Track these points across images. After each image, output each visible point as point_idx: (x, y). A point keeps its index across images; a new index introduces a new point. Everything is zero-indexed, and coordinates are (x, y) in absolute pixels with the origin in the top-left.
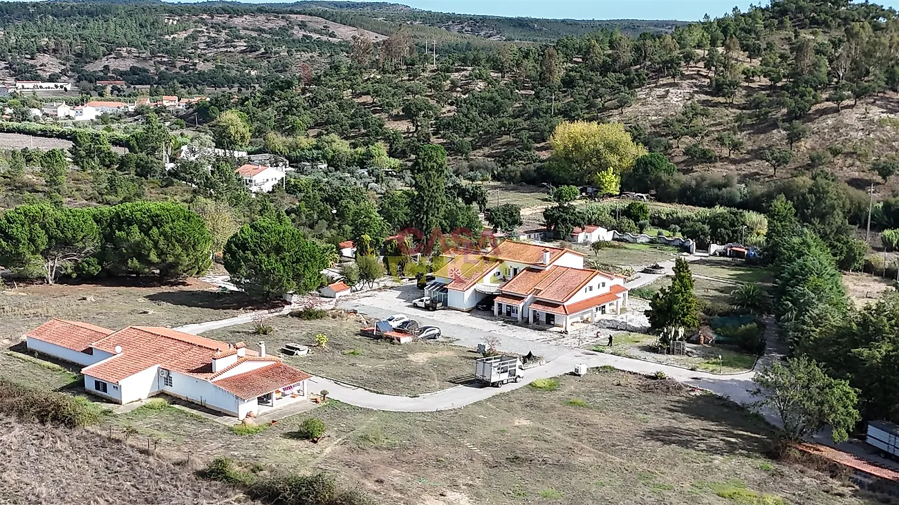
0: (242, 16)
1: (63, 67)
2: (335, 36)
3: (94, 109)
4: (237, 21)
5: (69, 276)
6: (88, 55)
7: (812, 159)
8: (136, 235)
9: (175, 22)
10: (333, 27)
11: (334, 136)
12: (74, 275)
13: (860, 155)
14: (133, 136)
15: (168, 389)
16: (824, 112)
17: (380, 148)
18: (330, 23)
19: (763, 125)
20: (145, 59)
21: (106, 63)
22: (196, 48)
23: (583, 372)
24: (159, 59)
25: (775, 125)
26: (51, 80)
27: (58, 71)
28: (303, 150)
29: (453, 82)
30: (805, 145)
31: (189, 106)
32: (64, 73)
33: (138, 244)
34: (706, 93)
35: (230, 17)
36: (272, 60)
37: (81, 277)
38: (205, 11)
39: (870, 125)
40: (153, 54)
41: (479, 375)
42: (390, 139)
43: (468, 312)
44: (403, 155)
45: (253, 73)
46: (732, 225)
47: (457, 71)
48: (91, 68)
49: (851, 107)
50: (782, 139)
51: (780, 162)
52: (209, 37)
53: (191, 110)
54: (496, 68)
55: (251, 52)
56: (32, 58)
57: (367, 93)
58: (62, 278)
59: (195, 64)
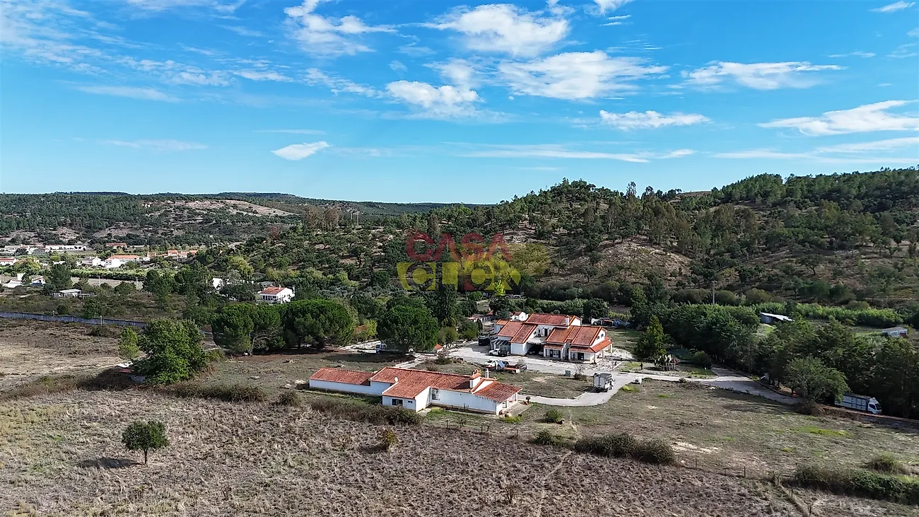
0: (194, 201)
1: (77, 235)
2: (257, 213)
3: (119, 260)
4: (191, 205)
5: (264, 349)
6: (95, 227)
7: (609, 272)
8: (310, 320)
9: (149, 206)
10: (255, 207)
11: (311, 269)
12: (267, 349)
13: (633, 269)
14: (180, 273)
15: (435, 402)
16: (605, 246)
17: (344, 275)
18: (252, 205)
19: (573, 254)
20: (136, 229)
21: (109, 232)
22: (168, 221)
23: (640, 381)
24: (146, 229)
25: (580, 254)
26: (69, 243)
27: (73, 238)
28: (292, 278)
29: (373, 235)
30: (601, 264)
31: (190, 255)
32: (78, 239)
33: (312, 326)
34: (534, 238)
35: (186, 202)
36: (222, 228)
37: (272, 350)
38: (169, 199)
39: (634, 253)
40: (142, 226)
41: (596, 385)
42: (349, 270)
43: (525, 356)
44: (357, 278)
45: (211, 236)
46: (598, 307)
47: (374, 229)
48: (98, 235)
49: (620, 243)
50: (586, 262)
51: (592, 274)
52: (176, 215)
53: (191, 258)
54: (398, 227)
55: (206, 223)
56: (54, 230)
57: (322, 243)
58: (257, 352)
59: (172, 231)
